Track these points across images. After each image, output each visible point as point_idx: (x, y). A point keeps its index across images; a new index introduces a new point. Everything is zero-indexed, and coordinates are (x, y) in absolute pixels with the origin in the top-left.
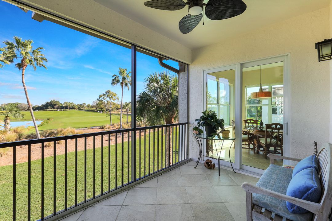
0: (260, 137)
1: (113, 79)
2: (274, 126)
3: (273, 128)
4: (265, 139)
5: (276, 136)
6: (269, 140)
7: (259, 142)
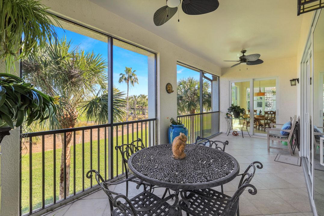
0: (260, 119)
1: (121, 78)
2: (269, 113)
3: (269, 114)
4: (264, 121)
5: (269, 119)
6: (266, 121)
7: (260, 122)
